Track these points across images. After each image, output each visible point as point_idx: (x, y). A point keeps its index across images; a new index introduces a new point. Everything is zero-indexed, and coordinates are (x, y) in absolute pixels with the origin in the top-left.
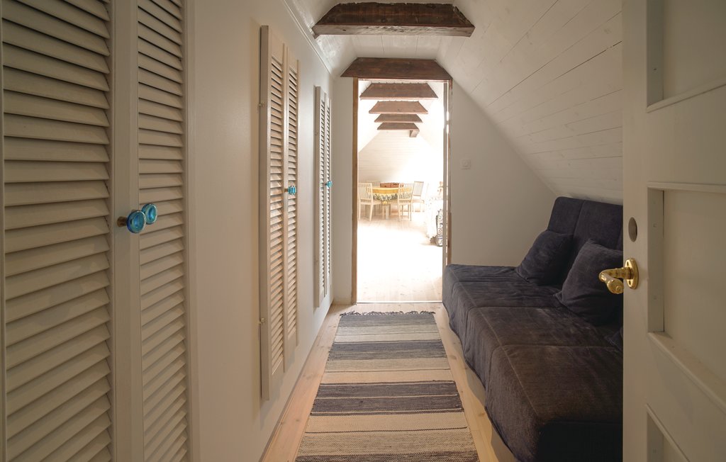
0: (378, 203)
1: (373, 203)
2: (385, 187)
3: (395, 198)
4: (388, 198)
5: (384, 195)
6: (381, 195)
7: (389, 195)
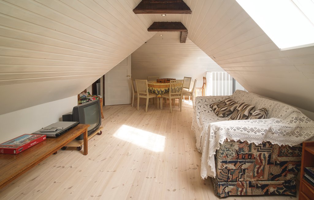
0: (153, 96)
1: (148, 97)
2: (161, 82)
3: (167, 92)
4: (162, 92)
5: (159, 90)
6: (156, 89)
7: (163, 89)
